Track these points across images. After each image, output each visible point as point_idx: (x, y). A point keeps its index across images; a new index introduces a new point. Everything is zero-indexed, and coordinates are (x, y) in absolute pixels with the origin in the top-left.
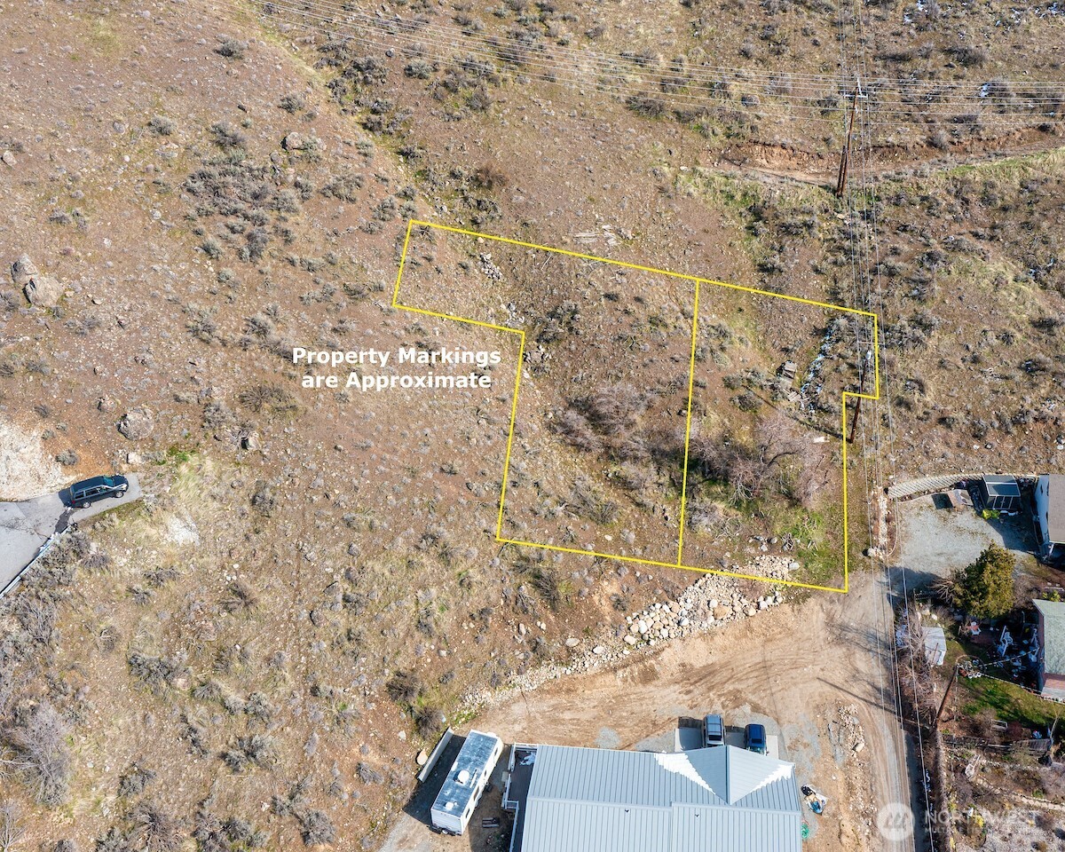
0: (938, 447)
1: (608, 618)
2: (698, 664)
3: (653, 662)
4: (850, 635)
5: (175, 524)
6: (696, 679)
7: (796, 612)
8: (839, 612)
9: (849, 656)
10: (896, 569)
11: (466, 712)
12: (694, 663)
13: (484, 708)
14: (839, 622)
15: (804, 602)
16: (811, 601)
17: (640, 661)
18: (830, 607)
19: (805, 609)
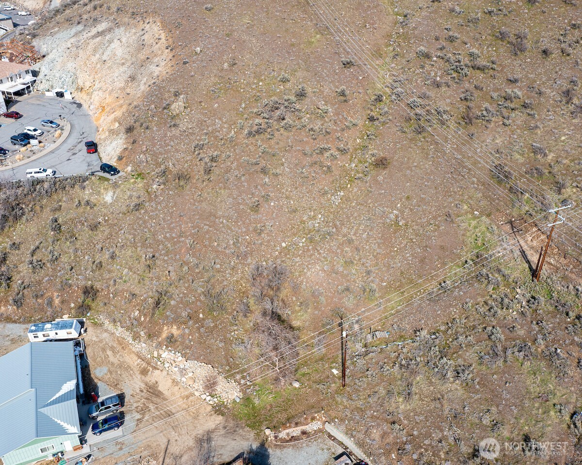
0: (376, 434)
1: (160, 339)
2: (161, 388)
3: (151, 369)
4: (205, 445)
5: (110, 193)
6: (152, 391)
7: (210, 414)
8: (219, 434)
9: (190, 449)
10: (266, 450)
11: (96, 320)
12: (160, 387)
13: (101, 325)
14: (212, 436)
15: (218, 414)
16: (220, 418)
17: (148, 364)
18: (221, 428)
19: (213, 417)
